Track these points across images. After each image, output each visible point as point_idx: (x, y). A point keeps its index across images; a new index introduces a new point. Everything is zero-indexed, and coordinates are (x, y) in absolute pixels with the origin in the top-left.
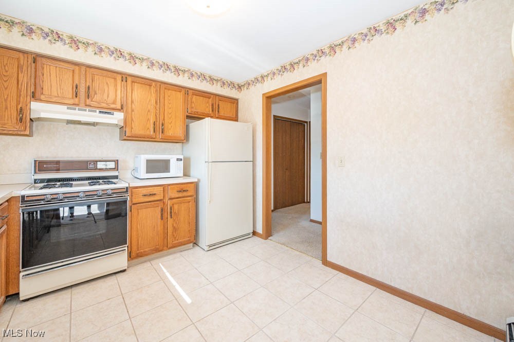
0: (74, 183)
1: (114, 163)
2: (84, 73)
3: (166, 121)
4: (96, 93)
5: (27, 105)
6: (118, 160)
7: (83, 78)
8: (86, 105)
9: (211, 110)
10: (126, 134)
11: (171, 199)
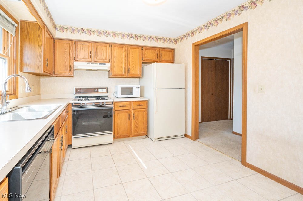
0: (89, 98)
1: (106, 89)
2: (93, 46)
3: (130, 66)
4: (98, 55)
5: (73, 63)
6: (107, 88)
7: (93, 48)
8: (94, 61)
9: (156, 57)
10: (111, 75)
11: (133, 109)
